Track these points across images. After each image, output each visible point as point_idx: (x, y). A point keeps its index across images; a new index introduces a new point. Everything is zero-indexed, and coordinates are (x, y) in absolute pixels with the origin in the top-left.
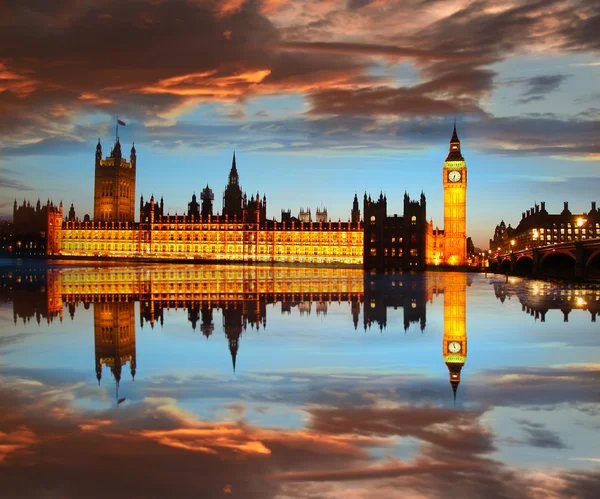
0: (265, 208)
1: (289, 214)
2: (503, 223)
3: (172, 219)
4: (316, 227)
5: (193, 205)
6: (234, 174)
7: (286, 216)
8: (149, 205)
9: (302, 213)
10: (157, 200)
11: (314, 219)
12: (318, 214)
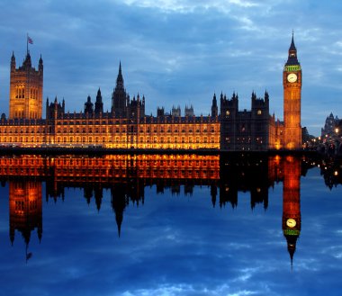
0: (144, 106)
1: (163, 110)
2: (331, 115)
3: (72, 116)
4: (184, 120)
5: (88, 105)
6: (120, 79)
7: (160, 112)
8: (53, 105)
9: (174, 110)
10: (60, 101)
11: (183, 115)
12: (187, 110)
